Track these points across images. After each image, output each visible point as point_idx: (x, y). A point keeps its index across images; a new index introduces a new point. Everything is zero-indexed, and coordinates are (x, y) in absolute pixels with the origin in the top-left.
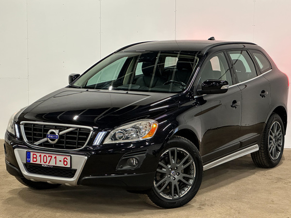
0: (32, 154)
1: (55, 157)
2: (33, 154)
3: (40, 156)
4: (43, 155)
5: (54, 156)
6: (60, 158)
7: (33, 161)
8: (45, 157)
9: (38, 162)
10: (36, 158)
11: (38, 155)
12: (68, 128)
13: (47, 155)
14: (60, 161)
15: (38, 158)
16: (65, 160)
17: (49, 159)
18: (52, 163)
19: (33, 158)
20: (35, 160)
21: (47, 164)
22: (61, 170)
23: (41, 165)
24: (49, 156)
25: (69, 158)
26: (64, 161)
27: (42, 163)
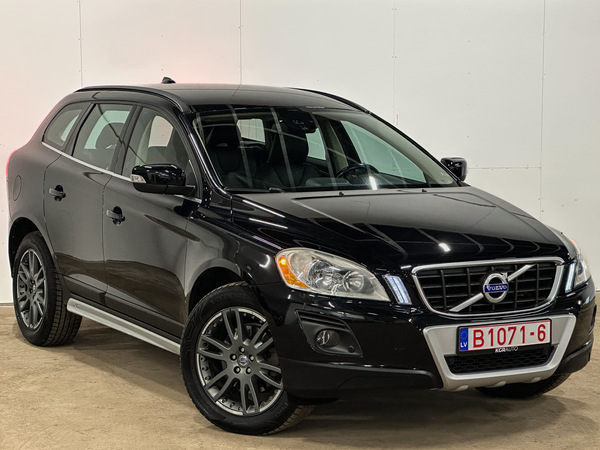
0: (471, 331)
1: (523, 328)
2: (475, 331)
3: (491, 331)
4: (496, 329)
5: (519, 327)
6: (532, 327)
7: (475, 346)
8: (502, 332)
9: (487, 346)
10: (481, 338)
11: (486, 330)
12: (521, 265)
13: (506, 328)
14: (532, 334)
15: (487, 338)
16: (542, 329)
17: (509, 334)
18: (517, 342)
19: (475, 339)
20: (479, 342)
21: (506, 345)
22: (534, 351)
23: (494, 349)
24: (510, 329)
25: (547, 324)
26: (539, 332)
27: (496, 345)
